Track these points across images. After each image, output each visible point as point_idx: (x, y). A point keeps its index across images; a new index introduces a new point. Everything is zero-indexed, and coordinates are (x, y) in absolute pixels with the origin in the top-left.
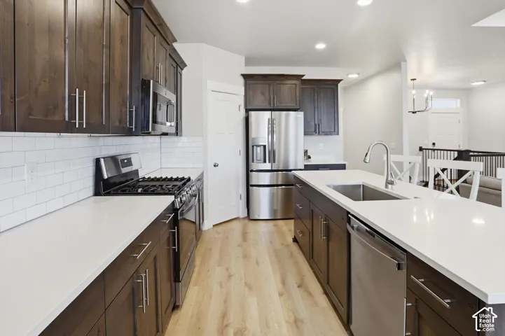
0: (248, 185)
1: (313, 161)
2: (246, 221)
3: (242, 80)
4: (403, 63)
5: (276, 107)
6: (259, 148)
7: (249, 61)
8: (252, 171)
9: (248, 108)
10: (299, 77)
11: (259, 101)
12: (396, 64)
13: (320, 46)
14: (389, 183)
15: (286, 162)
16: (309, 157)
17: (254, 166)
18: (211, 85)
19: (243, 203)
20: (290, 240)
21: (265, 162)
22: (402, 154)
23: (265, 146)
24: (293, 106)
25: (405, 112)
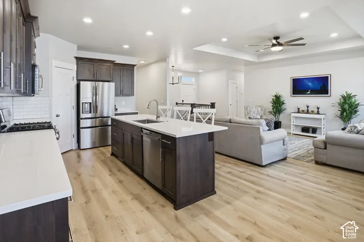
0: (79, 128)
1: (119, 112)
2: (78, 151)
3: (75, 61)
4: (167, 59)
5: (98, 79)
6: (86, 105)
7: (80, 48)
8: (82, 119)
9: (79, 78)
10: (112, 62)
11: (87, 75)
12: (164, 59)
13: (126, 47)
14: (158, 117)
15: (102, 112)
16: (117, 109)
17: (82, 116)
18: (55, 63)
19: (75, 140)
20: (109, 155)
21: (90, 112)
22: (166, 105)
23: (90, 103)
24: (108, 79)
25: (168, 84)
